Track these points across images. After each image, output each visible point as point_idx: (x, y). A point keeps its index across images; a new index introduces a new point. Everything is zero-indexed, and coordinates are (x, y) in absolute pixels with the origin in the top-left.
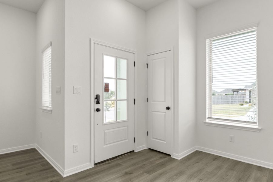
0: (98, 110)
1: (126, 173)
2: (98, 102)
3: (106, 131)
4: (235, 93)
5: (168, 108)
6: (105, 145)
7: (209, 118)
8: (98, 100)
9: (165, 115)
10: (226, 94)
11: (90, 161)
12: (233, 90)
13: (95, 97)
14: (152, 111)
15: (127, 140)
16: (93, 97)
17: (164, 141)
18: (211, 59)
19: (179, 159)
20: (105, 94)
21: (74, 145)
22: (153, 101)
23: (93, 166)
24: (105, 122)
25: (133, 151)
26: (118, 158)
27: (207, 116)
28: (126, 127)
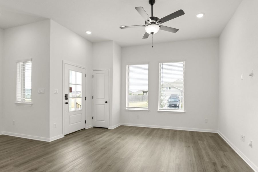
0: (66, 103)
1: (86, 136)
2: (66, 99)
3: (70, 116)
4: (145, 94)
5: (106, 102)
6: (70, 124)
7: (127, 107)
8: (66, 97)
9: (104, 106)
10: (139, 95)
11: (62, 133)
12: (143, 91)
13: (65, 95)
14: (96, 104)
15: (81, 122)
16: (64, 95)
17: (103, 121)
18: (129, 76)
19: (113, 129)
20: (70, 93)
21: (54, 124)
22: (97, 98)
23: (64, 136)
24: (70, 111)
25: (84, 129)
26: (77, 132)
27: (126, 106)
28: (81, 114)
